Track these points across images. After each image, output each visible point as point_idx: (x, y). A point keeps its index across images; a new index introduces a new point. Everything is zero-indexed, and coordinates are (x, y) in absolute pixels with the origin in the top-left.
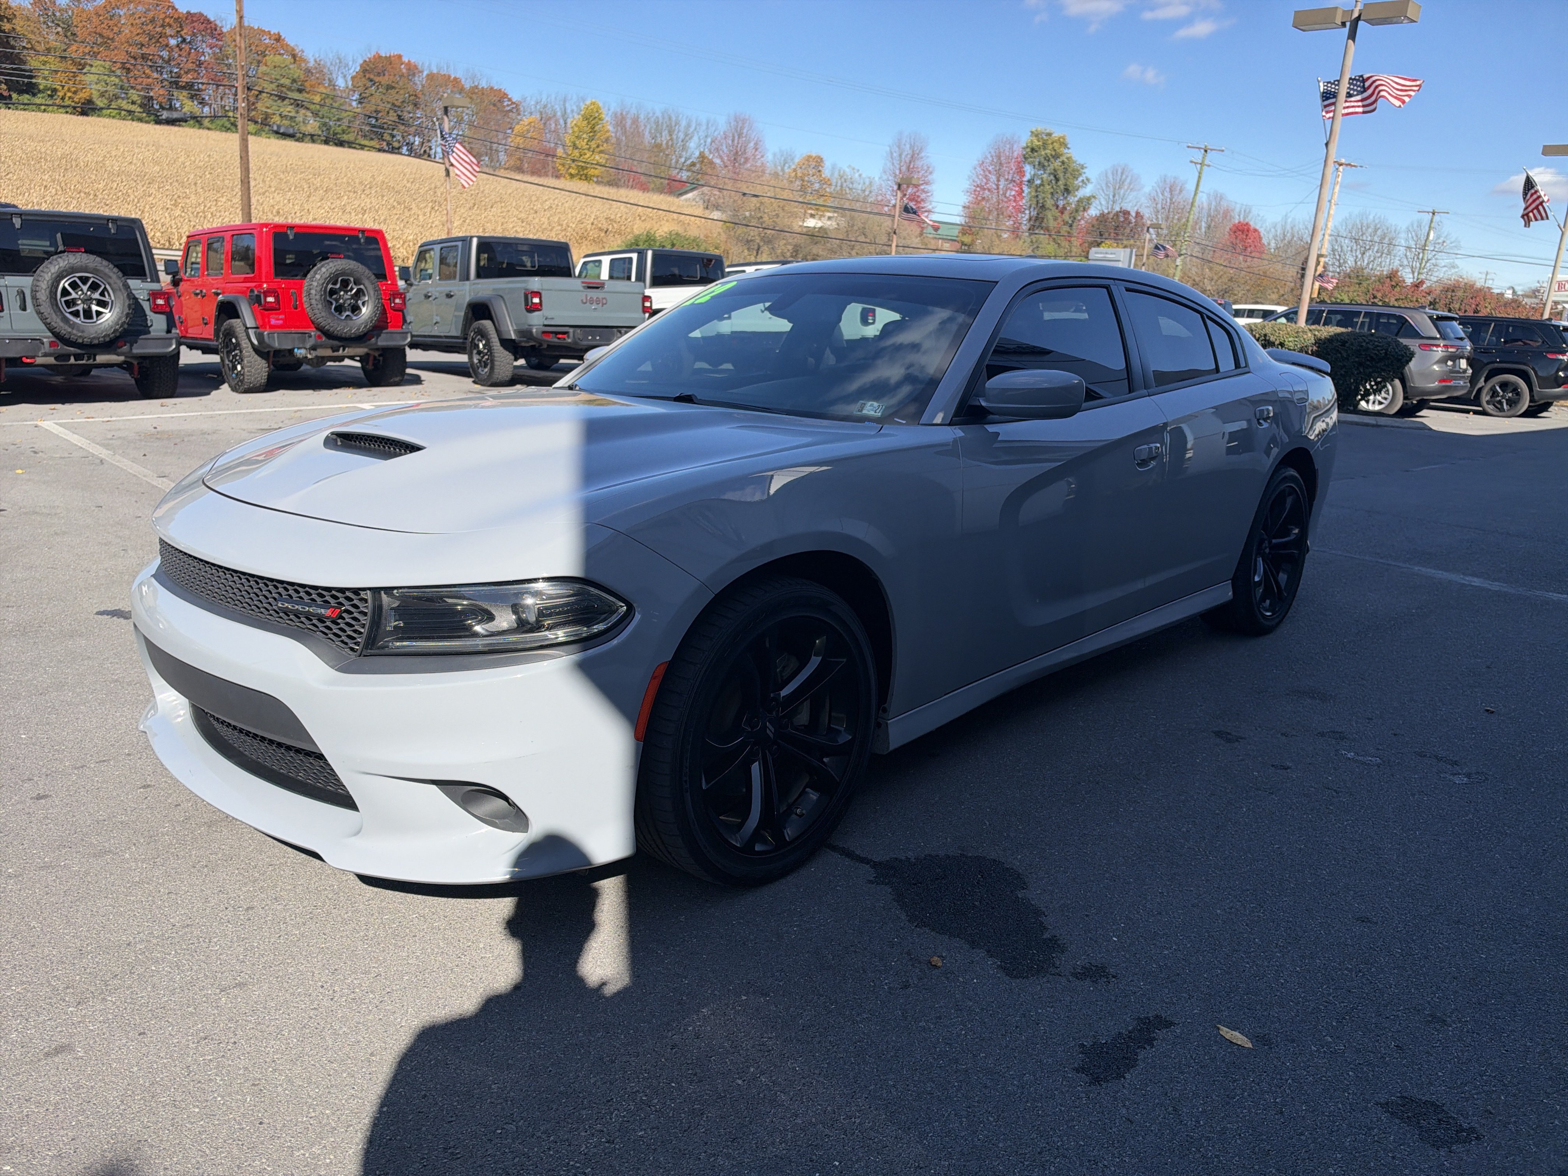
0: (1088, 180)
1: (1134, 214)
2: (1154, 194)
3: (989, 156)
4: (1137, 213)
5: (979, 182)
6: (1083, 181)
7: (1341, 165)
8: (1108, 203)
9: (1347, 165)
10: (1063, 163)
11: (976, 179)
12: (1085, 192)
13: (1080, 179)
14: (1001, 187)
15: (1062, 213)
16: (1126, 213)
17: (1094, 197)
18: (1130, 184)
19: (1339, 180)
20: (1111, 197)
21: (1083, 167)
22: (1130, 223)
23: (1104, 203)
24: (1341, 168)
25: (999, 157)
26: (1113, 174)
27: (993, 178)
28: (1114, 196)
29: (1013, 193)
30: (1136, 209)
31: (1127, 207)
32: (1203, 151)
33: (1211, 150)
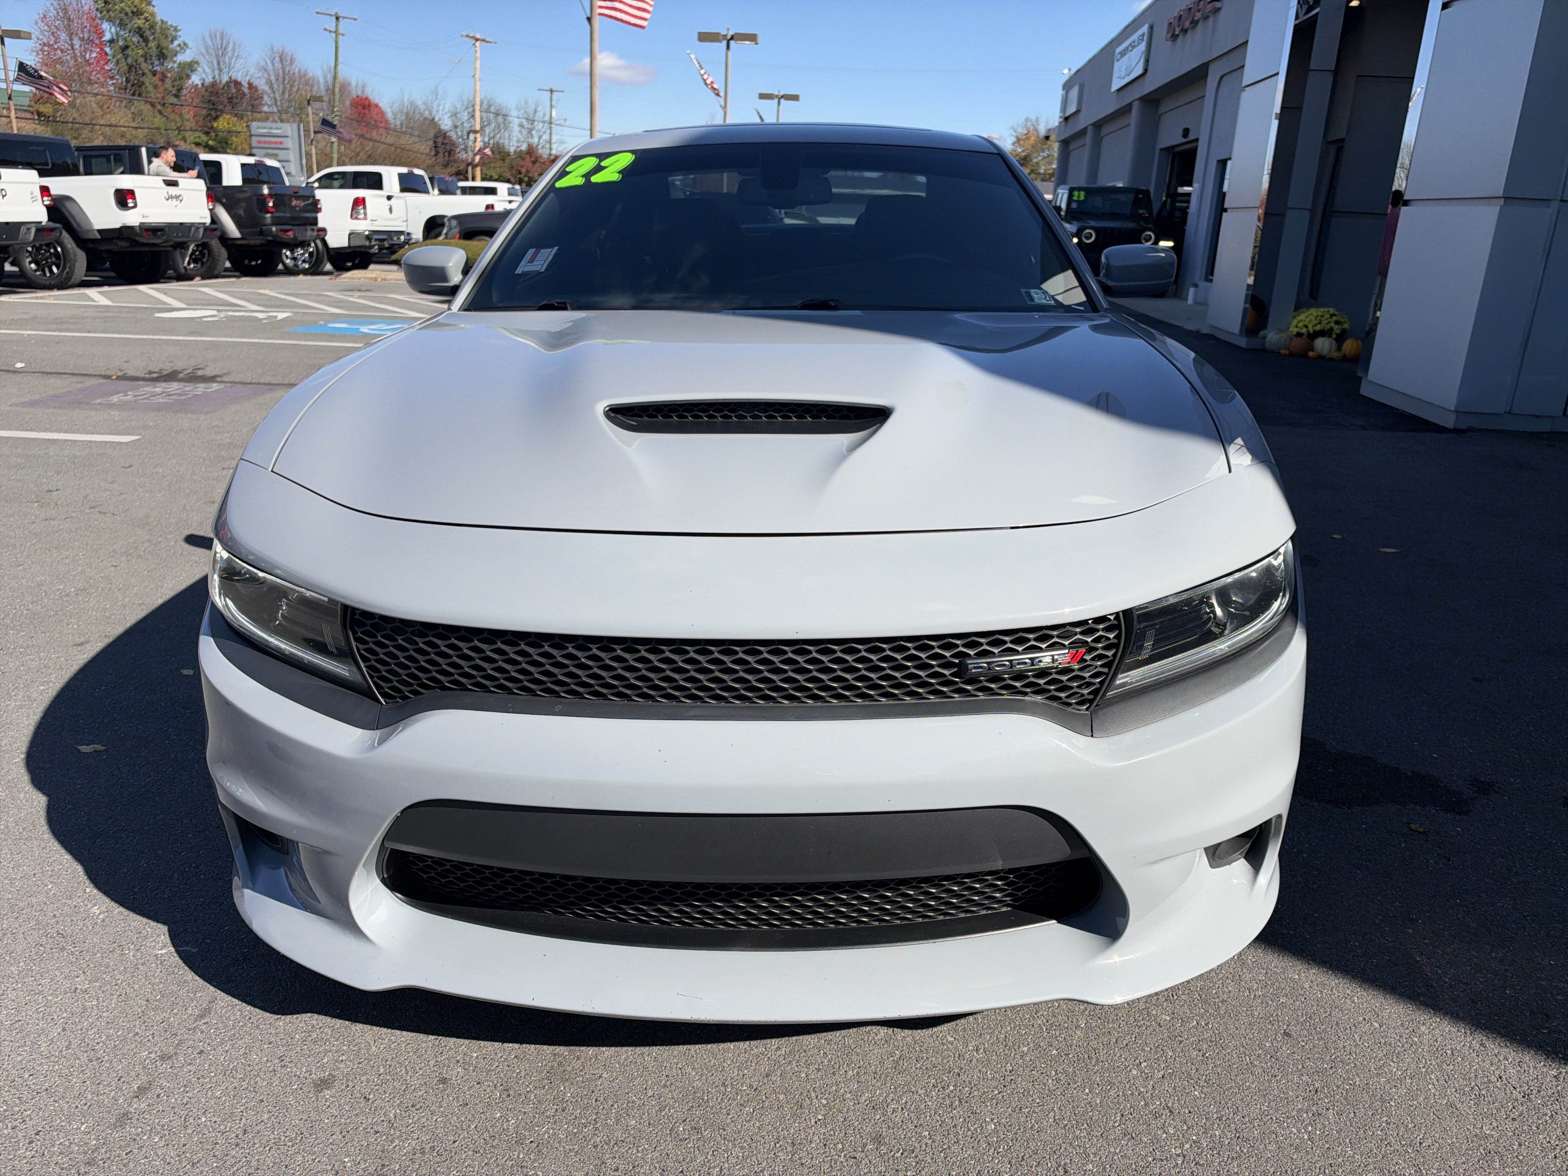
0: (185, 44)
1: (246, 85)
2: (263, 63)
3: (52, 9)
4: (250, 85)
5: (45, 41)
6: (179, 45)
7: (477, 40)
8: (213, 71)
9: (483, 40)
10: (146, 19)
11: (41, 37)
12: (184, 57)
13: (176, 43)
14: (77, 47)
15: (162, 80)
16: (237, 84)
17: (197, 63)
18: (234, 50)
19: (478, 54)
20: (215, 64)
21: (176, 30)
22: (244, 94)
23: (208, 71)
24: (478, 43)
25: (65, 11)
26: (212, 39)
27: (63, 36)
28: (218, 63)
29: (94, 55)
30: (247, 79)
31: (238, 76)
32: (334, 18)
33: (344, 18)
